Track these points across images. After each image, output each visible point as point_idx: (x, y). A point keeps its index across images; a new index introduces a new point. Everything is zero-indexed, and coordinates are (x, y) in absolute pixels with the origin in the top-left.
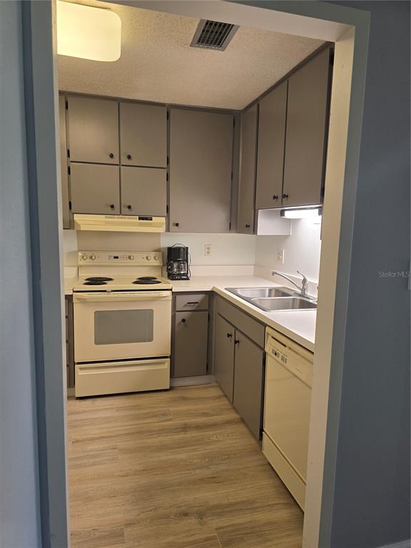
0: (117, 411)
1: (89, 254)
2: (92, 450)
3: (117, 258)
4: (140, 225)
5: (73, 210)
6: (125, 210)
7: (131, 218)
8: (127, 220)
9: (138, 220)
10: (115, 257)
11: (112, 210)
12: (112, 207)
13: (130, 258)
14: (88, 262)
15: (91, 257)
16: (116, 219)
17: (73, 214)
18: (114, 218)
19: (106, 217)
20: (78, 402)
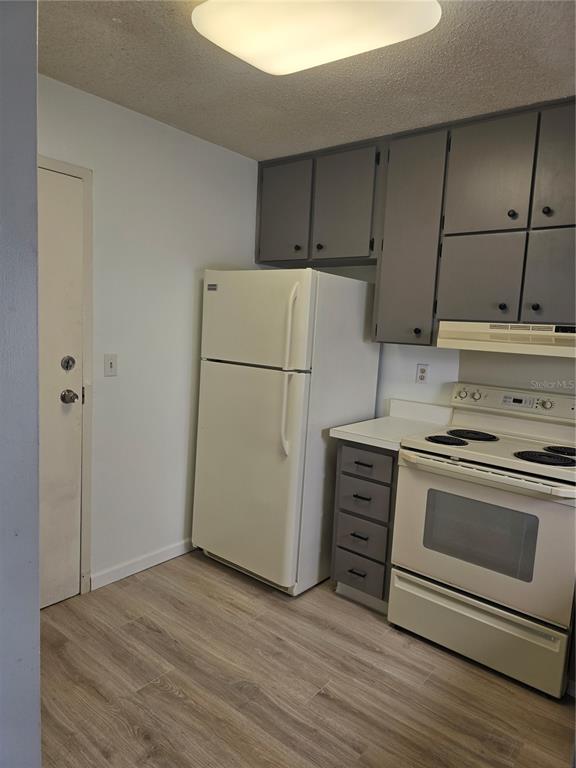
0: (428, 683)
1: (472, 389)
2: (326, 727)
3: (520, 401)
4: (559, 342)
5: (438, 316)
6: (527, 313)
7: (539, 329)
8: (531, 331)
9: (553, 333)
10: (515, 401)
11: (502, 312)
12: (503, 307)
13: (543, 404)
14: (467, 402)
15: (473, 396)
16: (509, 330)
17: (439, 321)
18: (506, 328)
19: (491, 327)
20: (387, 632)
